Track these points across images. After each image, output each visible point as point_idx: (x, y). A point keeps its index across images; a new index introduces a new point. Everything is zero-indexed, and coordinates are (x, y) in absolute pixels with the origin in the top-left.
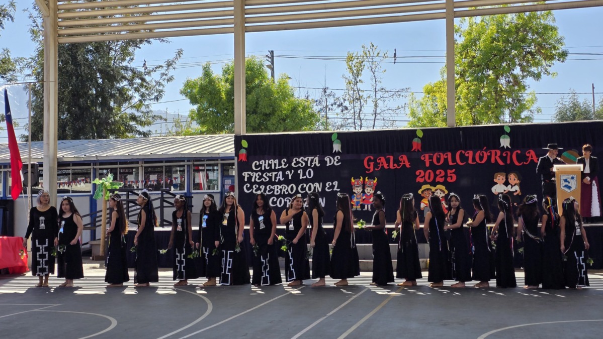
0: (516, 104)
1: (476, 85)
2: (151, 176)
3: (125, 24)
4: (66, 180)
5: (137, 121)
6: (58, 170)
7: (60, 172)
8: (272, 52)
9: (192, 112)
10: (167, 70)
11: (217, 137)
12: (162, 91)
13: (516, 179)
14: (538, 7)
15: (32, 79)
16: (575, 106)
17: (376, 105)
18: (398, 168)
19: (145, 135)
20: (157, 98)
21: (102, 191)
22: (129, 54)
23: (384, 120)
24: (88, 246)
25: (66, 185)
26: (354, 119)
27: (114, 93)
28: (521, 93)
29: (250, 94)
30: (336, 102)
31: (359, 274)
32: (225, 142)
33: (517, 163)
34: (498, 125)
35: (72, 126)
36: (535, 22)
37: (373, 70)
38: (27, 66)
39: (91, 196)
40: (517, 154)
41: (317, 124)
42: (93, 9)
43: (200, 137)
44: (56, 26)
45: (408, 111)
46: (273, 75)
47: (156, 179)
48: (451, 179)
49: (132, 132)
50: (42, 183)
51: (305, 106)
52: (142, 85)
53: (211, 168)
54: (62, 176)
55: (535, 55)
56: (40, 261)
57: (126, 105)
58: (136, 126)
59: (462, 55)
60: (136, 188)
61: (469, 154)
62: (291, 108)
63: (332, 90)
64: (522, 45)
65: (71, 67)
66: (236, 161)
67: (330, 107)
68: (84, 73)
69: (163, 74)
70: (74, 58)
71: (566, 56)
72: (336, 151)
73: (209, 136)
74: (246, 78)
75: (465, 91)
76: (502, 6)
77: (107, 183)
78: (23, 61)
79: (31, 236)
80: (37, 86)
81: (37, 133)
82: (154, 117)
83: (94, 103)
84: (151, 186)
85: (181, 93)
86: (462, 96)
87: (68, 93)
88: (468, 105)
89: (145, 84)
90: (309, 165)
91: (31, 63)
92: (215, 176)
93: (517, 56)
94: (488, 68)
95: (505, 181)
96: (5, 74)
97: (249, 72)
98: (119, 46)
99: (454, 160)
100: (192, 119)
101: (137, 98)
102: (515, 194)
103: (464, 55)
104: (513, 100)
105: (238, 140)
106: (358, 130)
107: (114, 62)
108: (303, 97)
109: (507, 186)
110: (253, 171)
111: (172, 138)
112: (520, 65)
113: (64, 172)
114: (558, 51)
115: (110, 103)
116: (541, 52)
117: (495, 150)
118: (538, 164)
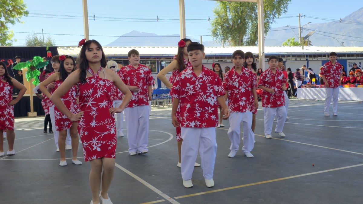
0: (3, 36)
16: (35, 39)
28: (5, 31)
55: (12, 12)
64: (5, 6)
71: (28, 13)
112: (4, 16)
114: (24, 11)
116: (15, 10)
118: (12, 67)
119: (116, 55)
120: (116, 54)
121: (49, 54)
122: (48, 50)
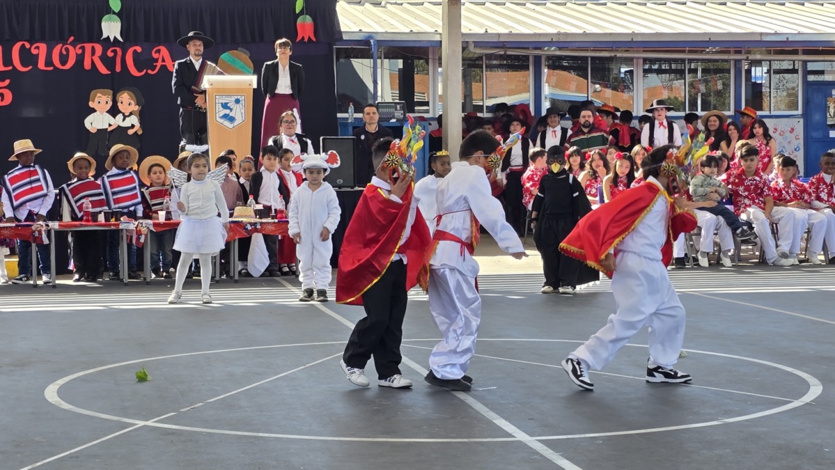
13: (132, 102)
33: (134, 71)
40: (135, 54)
48: (2, 100)
61: (40, 50)
95: (111, 107)
99: (8, 61)
102: (131, 132)
109: (114, 117)
117: (91, 45)
118: (174, 74)
119: (566, 34)
120: (562, 31)
121: (303, 26)
122: (302, 13)
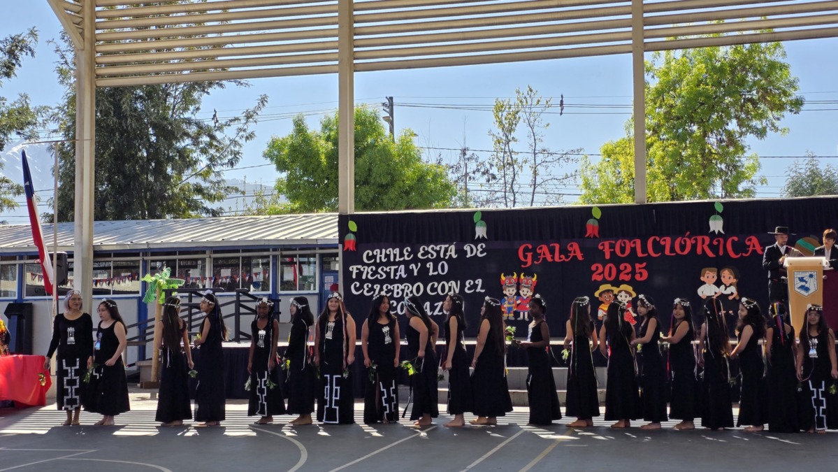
0: (731, 171)
1: (675, 145)
2: (222, 271)
3: (188, 60)
4: (105, 276)
5: (203, 194)
6: (94, 262)
7: (96, 266)
8: (391, 98)
9: (280, 181)
10: (245, 124)
11: (315, 217)
12: (238, 153)
13: (732, 276)
14: (763, 37)
15: (59, 137)
16: (814, 174)
17: (535, 173)
18: (566, 260)
19: (215, 213)
20: (231, 163)
21: (155, 292)
22: (194, 101)
23: (546, 193)
24: (134, 368)
25: (104, 283)
26: (505, 192)
27: (172, 156)
28: (738, 157)
29: (360, 157)
30: (479, 167)
31: (512, 410)
32: (326, 224)
33: (732, 255)
34: (706, 201)
35: (114, 201)
36: (757, 58)
37: (532, 124)
38: (52, 119)
39: (140, 299)
40: (733, 242)
41: (454, 199)
42: (144, 39)
43: (291, 217)
44: (93, 63)
45: (580, 181)
46: (392, 130)
47: (229, 275)
48: (641, 277)
49: (197, 210)
50: (72, 281)
51: (437, 173)
52: (210, 145)
53: (305, 260)
54: (99, 271)
55: (757, 104)
56: (67, 389)
57: (188, 172)
58: (203, 201)
59: (655, 104)
60: (201, 287)
61: (666, 242)
62: (417, 176)
63: (474, 152)
64: (739, 90)
65: (113, 120)
66: (340, 251)
67: (471, 175)
68: (131, 127)
69: (240, 130)
70: (117, 107)
71: (802, 104)
72: (479, 236)
73: (303, 215)
74: (355, 135)
75: (660, 153)
76: (711, 35)
77: (161, 280)
78: (48, 111)
79: (55, 354)
80: (66, 145)
81: (65, 210)
82: (227, 189)
83: (145, 170)
84: (223, 285)
85: (265, 155)
86: (655, 161)
87: (109, 155)
88: (663, 173)
89: (215, 143)
90: (442, 256)
91: (58, 114)
92: (311, 270)
93: (733, 104)
94: (692, 122)
95: (716, 280)
96: (22, 129)
97: (359, 127)
98: (180, 90)
99: (644, 250)
100: (280, 191)
101: (203, 162)
102: (731, 298)
103: (659, 103)
104: (728, 166)
105: (343, 221)
106: (510, 207)
107: (173, 113)
108: (433, 162)
109: (719, 287)
110: (364, 264)
111: (252, 218)
112: (737, 117)
113: (102, 265)
114: (790, 98)
115: (166, 169)
116: (766, 100)
117: (702, 237)
118: (764, 256)
